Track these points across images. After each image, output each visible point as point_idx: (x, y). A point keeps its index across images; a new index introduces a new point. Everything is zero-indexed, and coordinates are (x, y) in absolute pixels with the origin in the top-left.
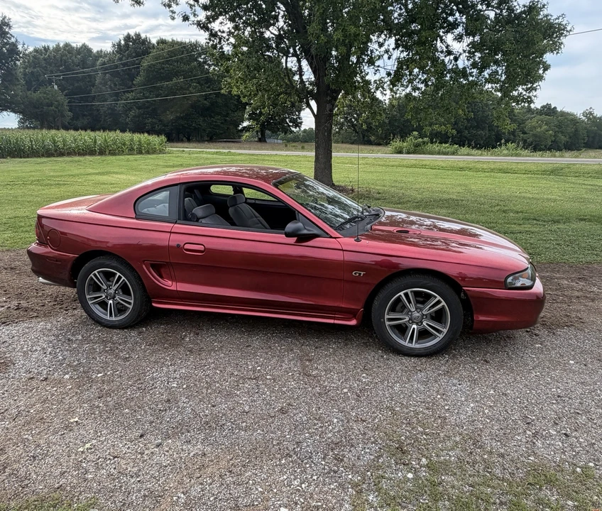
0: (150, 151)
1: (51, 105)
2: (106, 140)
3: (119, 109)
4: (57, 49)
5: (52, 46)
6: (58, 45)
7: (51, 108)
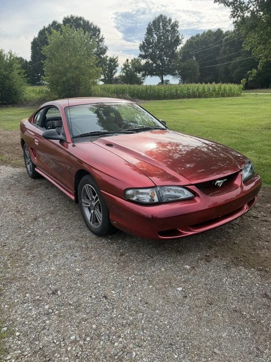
0: (231, 94)
1: (189, 69)
2: (204, 89)
3: (230, 68)
4: (203, 35)
5: (201, 33)
6: (204, 33)
7: (189, 71)
